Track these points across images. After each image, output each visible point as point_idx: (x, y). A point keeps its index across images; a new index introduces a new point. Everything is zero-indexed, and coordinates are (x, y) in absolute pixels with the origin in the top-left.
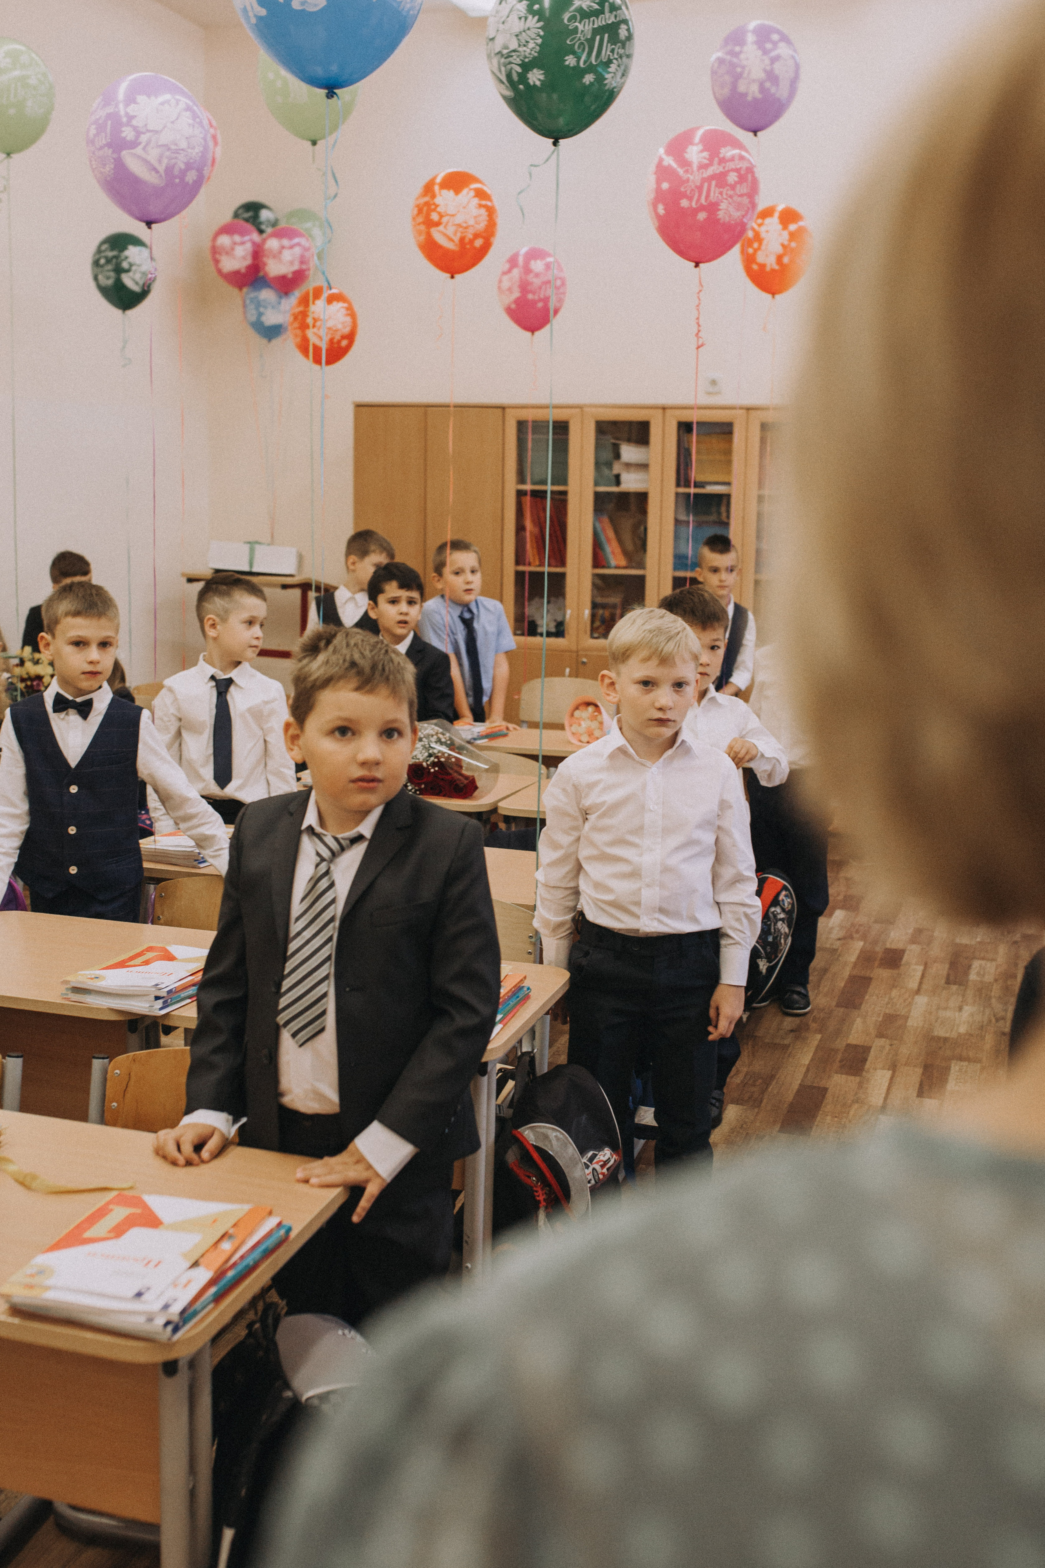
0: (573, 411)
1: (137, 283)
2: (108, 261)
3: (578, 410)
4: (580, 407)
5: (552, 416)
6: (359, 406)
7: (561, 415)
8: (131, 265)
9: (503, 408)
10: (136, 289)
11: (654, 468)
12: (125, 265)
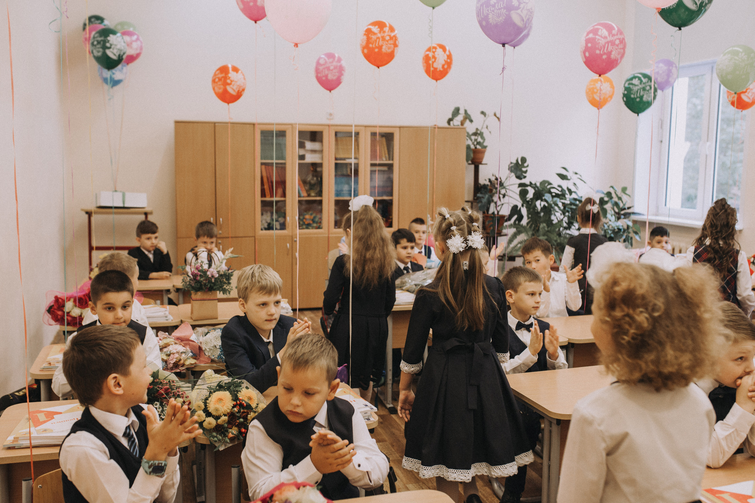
0: (287, 126)
1: (115, 55)
2: (99, 43)
3: (290, 126)
4: (291, 125)
5: (275, 128)
6: (177, 122)
7: (282, 128)
8: (111, 45)
9: (254, 125)
10: (115, 58)
11: (325, 152)
12: (108, 45)
